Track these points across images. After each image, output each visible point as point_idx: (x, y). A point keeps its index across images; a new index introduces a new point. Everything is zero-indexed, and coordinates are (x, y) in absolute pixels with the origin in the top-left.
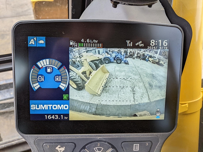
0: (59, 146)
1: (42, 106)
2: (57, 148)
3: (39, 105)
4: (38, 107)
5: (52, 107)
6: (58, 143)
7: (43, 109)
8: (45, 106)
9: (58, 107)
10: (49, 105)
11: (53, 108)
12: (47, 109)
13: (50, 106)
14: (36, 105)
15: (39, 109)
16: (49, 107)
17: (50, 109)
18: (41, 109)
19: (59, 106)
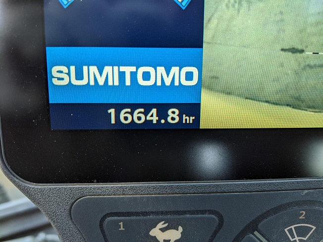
0: (161, 225)
1: (94, 69)
2: (155, 232)
3: (85, 68)
4: (79, 76)
5: (134, 75)
6: (157, 213)
7: (101, 82)
8: (107, 69)
9: (159, 76)
10: (122, 69)
11: (141, 82)
12: (117, 83)
13: (128, 70)
14: (73, 68)
15: (84, 82)
16: (122, 75)
17: (128, 83)
18: (92, 83)
19: (161, 70)
